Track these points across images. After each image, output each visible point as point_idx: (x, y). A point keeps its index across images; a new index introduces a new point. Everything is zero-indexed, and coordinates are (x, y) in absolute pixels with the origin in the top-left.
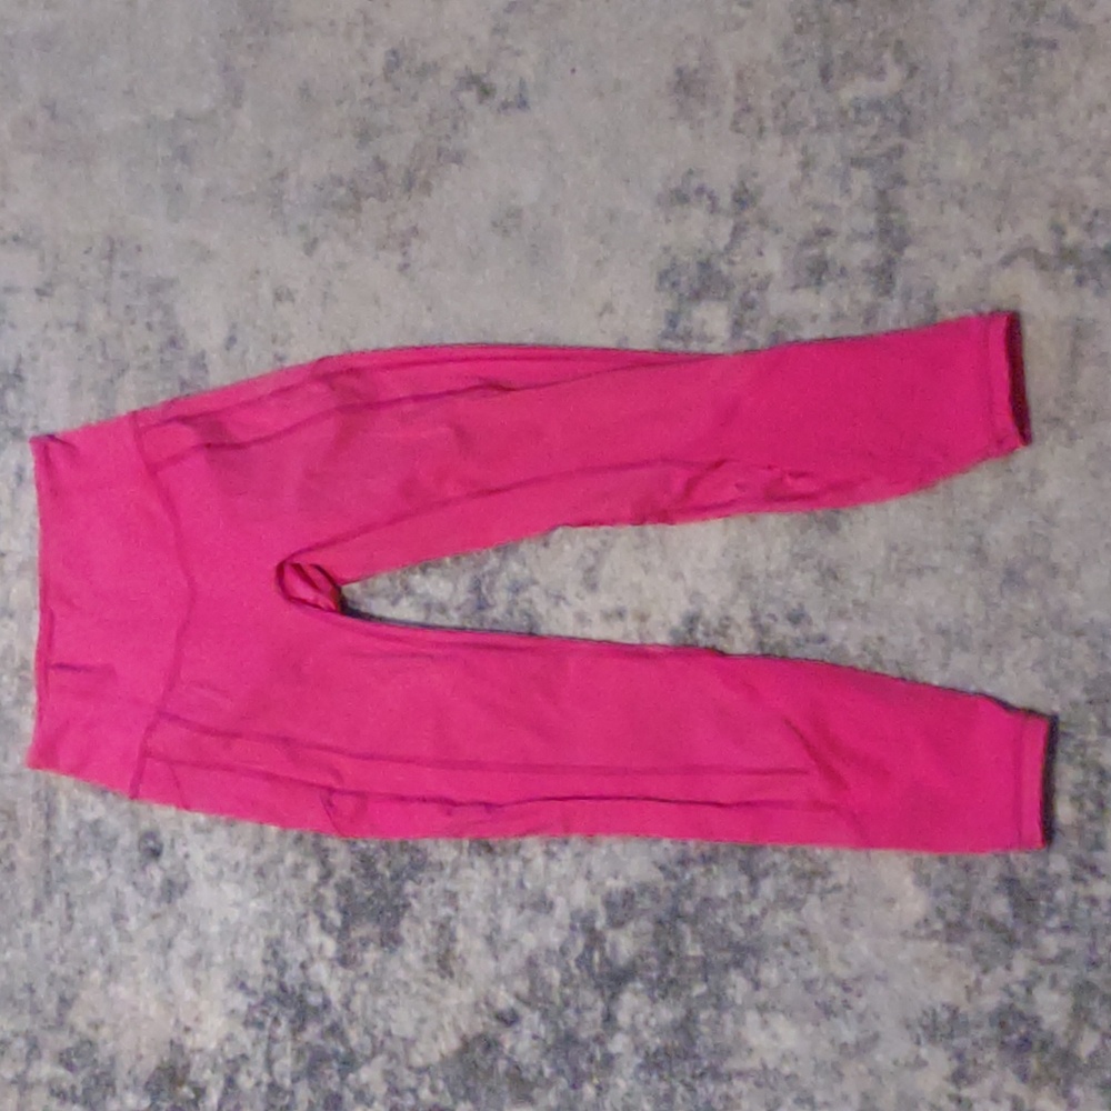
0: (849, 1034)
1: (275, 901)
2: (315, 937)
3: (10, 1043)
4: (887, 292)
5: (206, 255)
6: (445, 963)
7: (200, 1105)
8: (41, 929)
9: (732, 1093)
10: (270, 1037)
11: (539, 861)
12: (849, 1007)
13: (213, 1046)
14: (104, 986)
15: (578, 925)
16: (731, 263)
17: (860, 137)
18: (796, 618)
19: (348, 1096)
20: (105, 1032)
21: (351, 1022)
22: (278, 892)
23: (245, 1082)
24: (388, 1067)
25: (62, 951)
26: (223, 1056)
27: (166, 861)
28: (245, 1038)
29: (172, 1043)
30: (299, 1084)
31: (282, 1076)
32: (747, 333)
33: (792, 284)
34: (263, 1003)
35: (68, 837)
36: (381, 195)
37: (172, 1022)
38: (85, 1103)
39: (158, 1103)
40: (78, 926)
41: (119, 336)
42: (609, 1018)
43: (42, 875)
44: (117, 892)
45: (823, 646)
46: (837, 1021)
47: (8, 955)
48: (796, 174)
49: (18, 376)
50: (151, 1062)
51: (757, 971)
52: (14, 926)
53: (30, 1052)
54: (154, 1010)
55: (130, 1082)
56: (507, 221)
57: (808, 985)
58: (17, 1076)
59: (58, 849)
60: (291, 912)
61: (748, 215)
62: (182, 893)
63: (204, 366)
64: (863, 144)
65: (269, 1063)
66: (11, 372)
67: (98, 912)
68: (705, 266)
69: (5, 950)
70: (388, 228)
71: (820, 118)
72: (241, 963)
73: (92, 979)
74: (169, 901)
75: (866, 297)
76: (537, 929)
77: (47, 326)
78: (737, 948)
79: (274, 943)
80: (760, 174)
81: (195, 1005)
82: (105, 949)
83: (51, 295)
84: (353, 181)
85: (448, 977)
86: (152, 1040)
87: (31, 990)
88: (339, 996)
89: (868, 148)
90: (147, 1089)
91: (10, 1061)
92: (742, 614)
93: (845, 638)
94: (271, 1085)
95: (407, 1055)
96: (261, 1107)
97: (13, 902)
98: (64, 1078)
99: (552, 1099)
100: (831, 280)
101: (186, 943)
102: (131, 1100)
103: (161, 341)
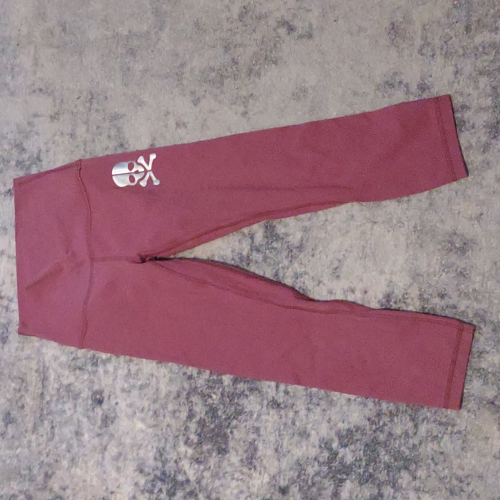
2: (182, 448)
3: (17, 496)
4: (495, 137)
5: (141, 103)
6: (251, 460)
8: (37, 439)
10: (157, 498)
11: (303, 413)
12: (463, 491)
14: (69, 469)
15: (323, 446)
17: (485, 61)
18: (442, 296)
20: (69, 492)
21: (200, 490)
22: (165, 424)
25: (47, 451)
27: (105, 406)
28: (143, 498)
29: (104, 498)
34: (153, 480)
35: (53, 392)
36: (235, 77)
37: (104, 488)
40: (57, 438)
41: (94, 141)
42: (336, 495)
43: (38, 412)
44: (78, 420)
45: (454, 310)
47: (18, 451)
48: (452, 77)
49: (39, 159)
51: (415, 471)
52: (22, 436)
54: (95, 482)
56: (300, 93)
57: (441, 480)
59: (48, 398)
60: (170, 434)
62: (112, 422)
64: (486, 64)
66: (35, 156)
67: (68, 431)
69: (17, 449)
70: (237, 94)
71: (464, 50)
72: (142, 459)
73: (63, 464)
74: (106, 427)
75: (484, 139)
76: (302, 447)
77: (55, 135)
78: (406, 460)
79: (161, 450)
80: (433, 76)
81: (117, 480)
82: (71, 450)
83: (59, 119)
84: (220, 69)
85: (253, 469)
86: (94, 496)
87: (30, 470)
88: (195, 478)
89: (488, 66)
92: (414, 292)
93: (467, 307)
97: (23, 424)
100: (467, 129)
101: (114, 448)
103: (115, 145)
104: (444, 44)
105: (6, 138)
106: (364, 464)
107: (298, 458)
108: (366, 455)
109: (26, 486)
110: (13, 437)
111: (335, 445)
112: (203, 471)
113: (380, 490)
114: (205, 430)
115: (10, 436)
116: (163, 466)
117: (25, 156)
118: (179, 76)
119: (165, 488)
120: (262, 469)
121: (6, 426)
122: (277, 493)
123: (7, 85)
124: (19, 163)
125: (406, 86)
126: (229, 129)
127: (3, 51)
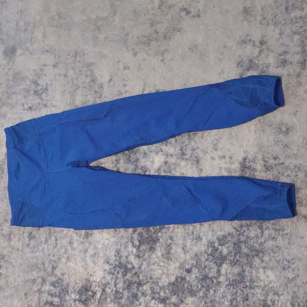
0: (290, 275)
1: (119, 238)
2: (130, 249)
3: (37, 280)
4: (304, 69)
5: (104, 56)
6: (168, 255)
7: (94, 297)
8: (47, 247)
9: (255, 293)
10: (116, 277)
11: (198, 227)
12: (290, 268)
13: (98, 280)
14: (66, 262)
15: (210, 245)
16: (258, 60)
18: (275, 158)
19: (139, 294)
20: (66, 276)
21: (140, 273)
22: (120, 236)
23: (108, 290)
24: (152, 286)
25: (53, 253)
26: (102, 283)
28: (108, 278)
29: (86, 279)
30: (124, 291)
31: (120, 288)
33: (276, 66)
34: (114, 267)
36: (156, 40)
37: (87, 273)
38: (59, 297)
39: (82, 297)
40: (59, 246)
41: (77, 78)
42: (219, 271)
44: (71, 236)
45: (283, 166)
46: (287, 271)
47: (37, 254)
48: (278, 36)
49: (46, 89)
50: (80, 285)
51: (263, 257)
52: (39, 246)
53: (43, 282)
54: (81, 270)
55: (73, 291)
56: (193, 48)
57: (278, 262)
58: (38, 289)
60: (123, 241)
61: (264, 47)
62: (90, 236)
63: (102, 87)
64: (297, 28)
65: (116, 285)
66: (44, 88)
67: (65, 242)
68: (251, 61)
69: (36, 253)
70: (158, 49)
71: (285, 21)
72: (108, 256)
73: (62, 261)
74: (87, 239)
75: (298, 70)
76: (198, 246)
77: (55, 75)
78: (257, 251)
79: (118, 250)
80: (268, 36)
81: (94, 268)
82: (67, 252)
83: (57, 67)
84: (148, 36)
85: (170, 260)
86: (80, 278)
87: (44, 264)
88: (138, 266)
89: (299, 29)
90: (78, 292)
91: (36, 285)
92: (260, 157)
93: (290, 164)
94: (116, 291)
95: (157, 283)
96: (113, 297)
97: (39, 239)
98: (52, 290)
99: (201, 294)
100: (288, 65)
101: (92, 250)
102: (73, 296)
103: (90, 80)
104: (274, 18)
105: (28, 78)
106: (233, 254)
107: (196, 252)
108: (235, 250)
110: (34, 246)
112: (142, 262)
113: (243, 268)
114: (143, 238)
115: (32, 246)
116: (120, 259)
117: (39, 88)
118: (125, 41)
119: (121, 271)
120: (175, 259)
121: (30, 241)
122: (184, 273)
123: (28, 49)
124: (36, 92)
125: (253, 42)
126: (154, 69)
127: (25, 30)
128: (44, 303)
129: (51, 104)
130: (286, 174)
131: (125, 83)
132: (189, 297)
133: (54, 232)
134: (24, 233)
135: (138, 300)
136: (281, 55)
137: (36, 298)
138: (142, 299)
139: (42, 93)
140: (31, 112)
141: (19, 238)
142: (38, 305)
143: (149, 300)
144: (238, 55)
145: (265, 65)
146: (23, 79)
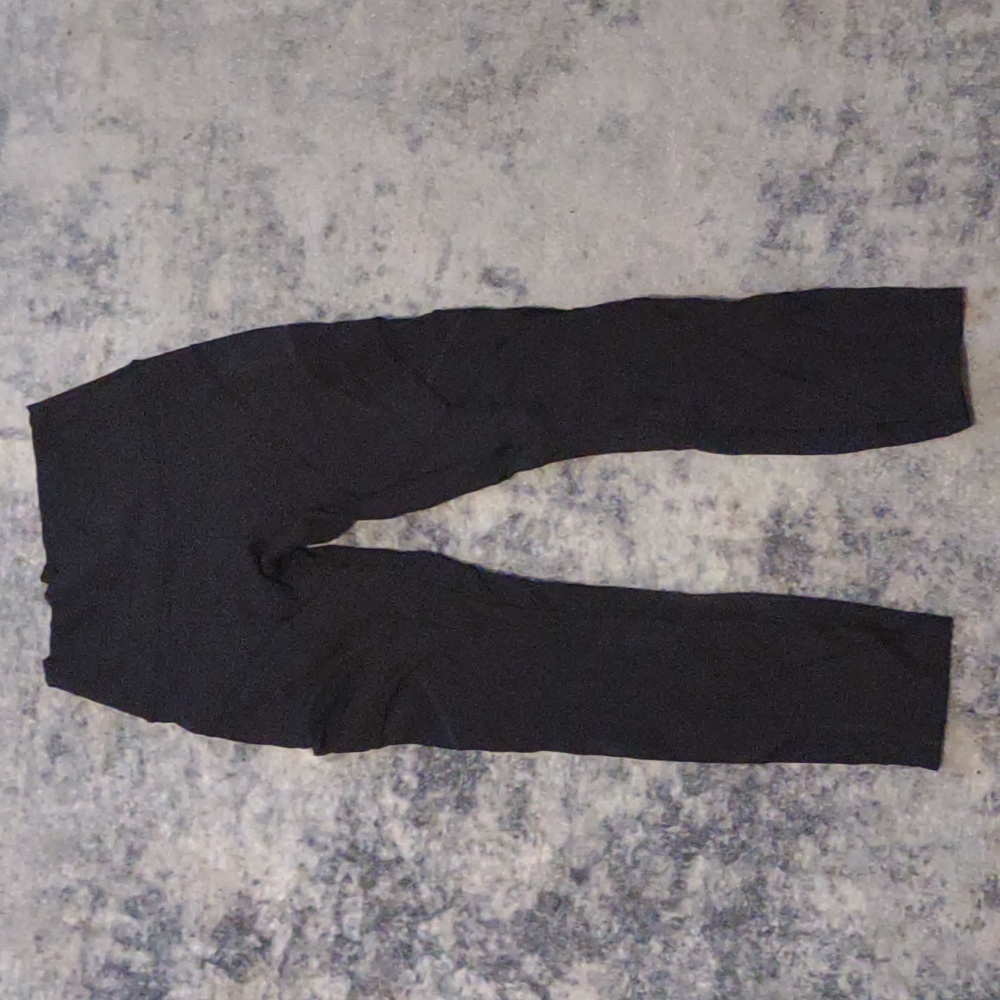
0: (914, 898)
2: (389, 799)
3: (75, 891)
4: (984, 213)
5: (309, 147)
6: (517, 819)
7: (267, 954)
8: (112, 783)
9: (799, 951)
10: (340, 892)
12: (916, 874)
13: (281, 897)
14: (174, 838)
15: (654, 793)
16: (832, 178)
17: (966, 68)
18: (880, 513)
19: (418, 947)
20: (173, 882)
21: (423, 877)
23: (312, 934)
24: (459, 919)
25: (132, 805)
26: (293, 908)
28: (314, 894)
29: (240, 894)
30: (366, 937)
31: (352, 928)
32: (845, 245)
33: (892, 201)
34: (334, 860)
36: (488, 97)
37: (241, 874)
38: (149, 949)
39: (225, 950)
40: (150, 781)
41: (217, 218)
42: (678, 884)
43: (114, 731)
44: (191, 751)
45: (905, 538)
46: (903, 886)
47: (77, 806)
48: (901, 99)
49: (111, 253)
50: (220, 912)
51: (826, 835)
52: (83, 778)
53: (95, 899)
54: (224, 863)
55: (196, 929)
56: (614, 128)
58: (81, 922)
60: (366, 774)
61: (852, 134)
63: (301, 253)
64: (968, 74)
65: (338, 915)
66: (104, 248)
67: (170, 769)
69: (74, 803)
70: (494, 131)
71: (926, 47)
72: (314, 820)
73: (162, 831)
74: (244, 760)
75: (963, 217)
76: (614, 796)
77: (142, 207)
78: (809, 817)
79: (348, 802)
80: (867, 96)
81: (265, 859)
82: (177, 804)
83: (148, 177)
84: (460, 83)
85: (522, 837)
86: (220, 890)
87: (99, 841)
88: (412, 854)
89: (972, 77)
90: (214, 937)
91: (74, 908)
92: (828, 506)
93: (927, 533)
94: (339, 937)
95: (478, 910)
96: (326, 957)
97: (84, 756)
98: (129, 925)
99: (622, 953)
100: (930, 199)
101: (259, 800)
102: (197, 947)
103: (259, 226)
104: (889, 36)
105: (47, 213)
106: (729, 825)
107: (607, 817)
108: (734, 810)
109: (91, 871)
110: (66, 779)
111: (676, 791)
112: (428, 841)
113: (760, 872)
114: (432, 765)
115: (59, 779)
116: (353, 832)
117: (86, 248)
118: (382, 98)
119: (356, 872)
120: (538, 835)
121: (53, 763)
122: (567, 880)
123: (48, 112)
124: (74, 262)
125: (816, 115)
126: (478, 198)
127: (40, 45)
128: (99, 969)
129: (126, 304)
130: (912, 564)
131: (381, 242)
132: (580, 960)
133: (134, 737)
134: (32, 735)
135: (412, 967)
136: (909, 164)
137: (72, 950)
138: (425, 964)
139: (97, 264)
140: (58, 329)
141: (17, 751)
142: (79, 973)
143: (448, 966)
144: (763, 158)
145: (853, 196)
146: (32, 215)
